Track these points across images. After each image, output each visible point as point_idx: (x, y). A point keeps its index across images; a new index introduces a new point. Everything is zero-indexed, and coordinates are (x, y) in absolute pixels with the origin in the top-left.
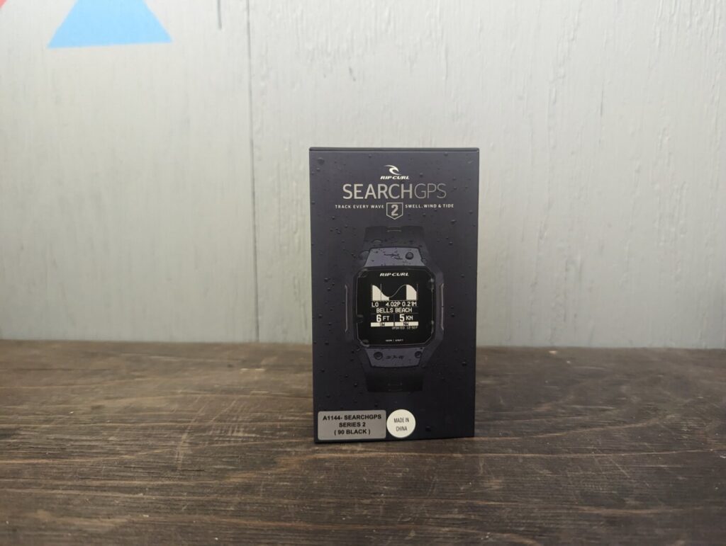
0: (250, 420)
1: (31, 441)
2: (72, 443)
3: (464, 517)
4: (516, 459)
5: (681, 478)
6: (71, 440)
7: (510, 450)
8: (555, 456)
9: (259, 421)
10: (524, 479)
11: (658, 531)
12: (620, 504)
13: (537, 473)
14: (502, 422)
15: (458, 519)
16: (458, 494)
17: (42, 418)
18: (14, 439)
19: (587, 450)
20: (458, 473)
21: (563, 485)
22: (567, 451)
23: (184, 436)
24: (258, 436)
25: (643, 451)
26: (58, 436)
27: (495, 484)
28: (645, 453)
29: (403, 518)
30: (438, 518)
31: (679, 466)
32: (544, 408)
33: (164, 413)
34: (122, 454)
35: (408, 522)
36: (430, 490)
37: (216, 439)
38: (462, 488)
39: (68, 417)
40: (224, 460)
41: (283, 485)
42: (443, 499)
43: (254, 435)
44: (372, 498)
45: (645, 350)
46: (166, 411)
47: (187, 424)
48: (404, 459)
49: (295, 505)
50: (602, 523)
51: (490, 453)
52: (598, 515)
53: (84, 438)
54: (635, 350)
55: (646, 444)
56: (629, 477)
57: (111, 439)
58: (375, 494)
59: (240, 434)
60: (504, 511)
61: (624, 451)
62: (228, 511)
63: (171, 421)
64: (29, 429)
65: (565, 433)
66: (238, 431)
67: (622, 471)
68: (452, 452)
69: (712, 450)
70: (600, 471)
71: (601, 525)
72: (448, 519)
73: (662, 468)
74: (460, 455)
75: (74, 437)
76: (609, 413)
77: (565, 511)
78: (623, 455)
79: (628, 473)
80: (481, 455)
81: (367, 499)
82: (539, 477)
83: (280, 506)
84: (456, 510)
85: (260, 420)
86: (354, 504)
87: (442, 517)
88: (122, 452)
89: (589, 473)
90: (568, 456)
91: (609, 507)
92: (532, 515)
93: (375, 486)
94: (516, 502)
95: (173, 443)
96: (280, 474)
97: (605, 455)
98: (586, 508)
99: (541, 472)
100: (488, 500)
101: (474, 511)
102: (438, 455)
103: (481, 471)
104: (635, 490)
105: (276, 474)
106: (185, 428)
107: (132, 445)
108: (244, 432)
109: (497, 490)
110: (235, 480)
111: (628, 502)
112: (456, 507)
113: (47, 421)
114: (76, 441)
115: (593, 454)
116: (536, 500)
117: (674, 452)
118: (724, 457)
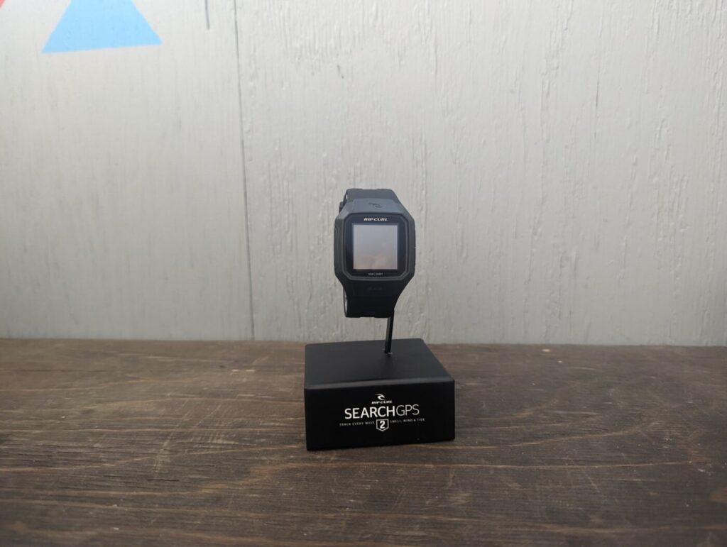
0: (232, 426)
1: (20, 448)
2: (60, 450)
3: (424, 534)
4: (488, 469)
5: (652, 494)
6: (59, 447)
7: (483, 461)
8: (528, 467)
9: (240, 427)
10: (491, 493)
12: (584, 522)
13: (507, 486)
14: (480, 429)
15: (419, 537)
16: (422, 509)
17: (34, 423)
18: (6, 445)
19: (562, 460)
20: (426, 485)
21: (530, 500)
22: (540, 461)
23: (166, 444)
24: (237, 443)
25: (619, 463)
26: (47, 442)
27: (461, 498)
28: (620, 465)
29: (363, 534)
30: (398, 535)
31: (652, 480)
32: (527, 413)
33: (151, 418)
34: (105, 462)
35: (367, 539)
36: (396, 504)
37: (196, 446)
38: (427, 502)
39: (59, 422)
40: (200, 469)
41: (253, 497)
42: (405, 514)
43: (233, 443)
44: (337, 512)
45: (642, 347)
46: (153, 416)
47: (169, 430)
48: (375, 470)
49: (260, 519)
50: (562, 543)
51: (462, 463)
52: (559, 534)
53: (71, 444)
54: (631, 347)
55: (623, 455)
56: (599, 492)
57: (95, 446)
58: (340, 507)
59: (220, 441)
60: (464, 528)
61: (599, 462)
62: (195, 525)
63: (156, 427)
64: (21, 435)
65: (542, 442)
66: (219, 438)
67: (593, 485)
68: (424, 462)
69: (690, 462)
70: (570, 485)
72: (408, 536)
73: (634, 482)
74: (431, 466)
75: (60, 444)
76: (592, 419)
77: (527, 529)
78: (597, 467)
79: (599, 487)
80: (452, 466)
81: (332, 513)
82: (508, 490)
83: (246, 520)
84: (418, 526)
85: (241, 425)
86: (318, 519)
87: (402, 533)
88: (104, 460)
89: (559, 486)
90: (541, 467)
91: (572, 525)
92: (493, 533)
93: (342, 499)
94: (479, 518)
95: (153, 450)
96: (252, 485)
97: (578, 466)
98: (548, 526)
99: (510, 485)
100: (452, 516)
101: (435, 528)
102: (409, 465)
103: (450, 483)
104: (602, 507)
105: (248, 485)
106: (167, 435)
107: (114, 452)
108: (224, 439)
109: (463, 505)
110: (207, 491)
111: (592, 520)
112: (417, 524)
113: (39, 427)
114: (63, 447)
115: (566, 466)
116: (499, 516)
117: (651, 464)
118: (702, 471)
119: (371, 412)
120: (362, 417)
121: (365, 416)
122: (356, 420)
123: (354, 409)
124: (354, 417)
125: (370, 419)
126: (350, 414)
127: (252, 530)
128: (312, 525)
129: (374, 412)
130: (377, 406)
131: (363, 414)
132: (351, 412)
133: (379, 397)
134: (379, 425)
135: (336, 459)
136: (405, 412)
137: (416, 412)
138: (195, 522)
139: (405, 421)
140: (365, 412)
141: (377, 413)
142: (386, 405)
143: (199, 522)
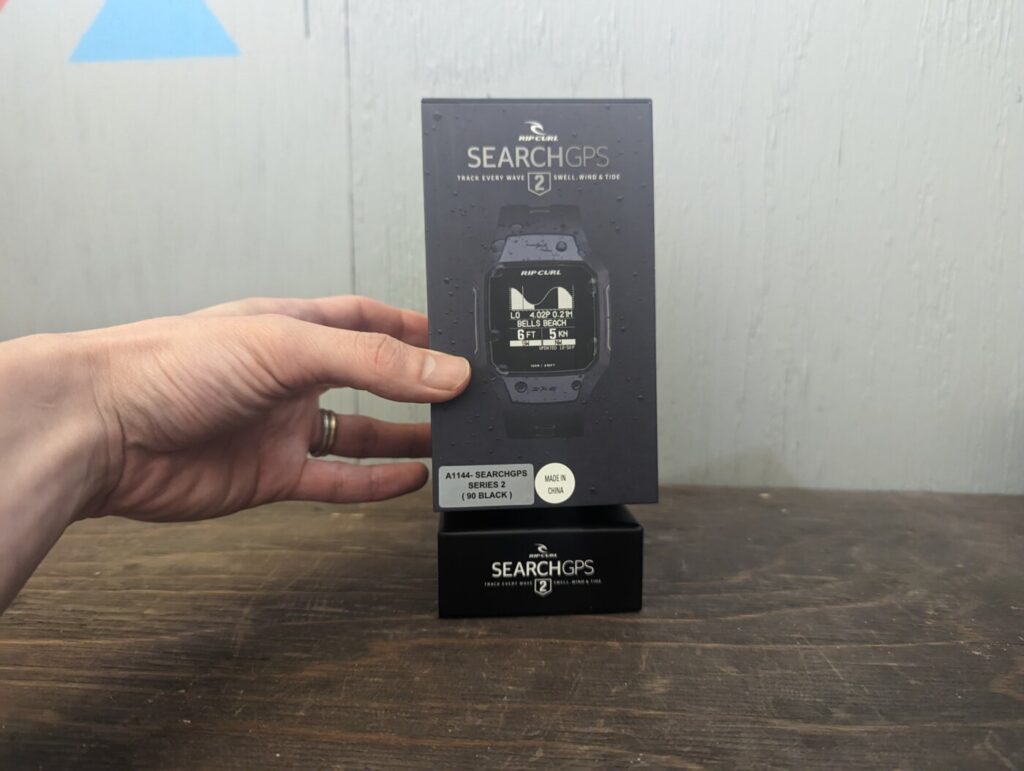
0: (338, 588)
1: (40, 613)
2: (95, 617)
3: (611, 731)
4: (693, 649)
5: (913, 682)
6: (95, 613)
7: (686, 638)
8: (747, 647)
9: (350, 590)
10: (699, 679)
11: (870, 756)
12: (825, 716)
13: (720, 671)
14: (680, 596)
15: (604, 735)
16: (607, 699)
17: (57, 580)
18: (19, 609)
19: (791, 639)
20: (611, 669)
21: (751, 689)
22: (763, 639)
23: (246, 610)
24: (347, 611)
25: (868, 642)
26: (78, 607)
27: (658, 685)
29: (528, 731)
30: (577, 732)
31: (913, 665)
32: (742, 577)
33: (222, 576)
34: (161, 634)
35: (535, 736)
36: (570, 693)
37: (289, 614)
38: (614, 691)
39: (92, 580)
40: (298, 644)
41: (374, 682)
42: (584, 705)
43: (340, 610)
44: (491, 702)
46: (224, 573)
47: (250, 593)
48: (540, 648)
49: (386, 710)
50: (796, 743)
51: (659, 641)
52: (793, 733)
53: (112, 610)
55: (873, 632)
56: (842, 679)
57: (148, 612)
58: (495, 696)
59: (321, 609)
60: (665, 724)
61: (841, 641)
62: (297, 717)
63: (230, 589)
64: (39, 596)
65: (764, 614)
66: (320, 604)
67: (835, 670)
68: (607, 639)
69: (962, 642)
70: (804, 670)
71: (796, 746)
72: (589, 733)
73: (890, 667)
74: (616, 644)
75: (98, 609)
76: (830, 586)
77: (749, 726)
78: (838, 647)
79: (842, 673)
80: (646, 644)
81: (484, 703)
82: (722, 676)
83: (367, 711)
84: (602, 721)
85: (352, 588)
86: (466, 710)
87: (582, 730)
88: (161, 631)
89: (788, 672)
90: (764, 647)
91: (808, 720)
92: (704, 730)
93: (497, 686)
94: (684, 711)
95: (229, 619)
96: (371, 666)
97: (814, 647)
98: (775, 721)
99: (723, 670)
100: (647, 709)
101: (627, 723)
102: (586, 643)
103: (643, 667)
104: (848, 698)
105: (364, 667)
106: (248, 600)
107: (175, 621)
108: (329, 605)
109: (663, 694)
110: (310, 674)
111: (836, 715)
112: (601, 717)
113: (63, 585)
114: (102, 614)
115: (798, 646)
116: (710, 709)
117: (910, 645)
118: (977, 653)
119: (528, 569)
120: (515, 574)
121: (520, 575)
122: (508, 579)
123: (505, 564)
124: (505, 574)
125: (526, 579)
126: (500, 571)
127: (376, 725)
128: (457, 718)
129: (533, 568)
130: (537, 561)
131: (517, 571)
132: (501, 567)
133: (540, 549)
134: (539, 586)
135: (485, 633)
136: (575, 570)
137: (590, 570)
138: (297, 714)
139: (573, 582)
140: (519, 569)
141: (536, 570)
142: (548, 560)
143: (302, 713)
